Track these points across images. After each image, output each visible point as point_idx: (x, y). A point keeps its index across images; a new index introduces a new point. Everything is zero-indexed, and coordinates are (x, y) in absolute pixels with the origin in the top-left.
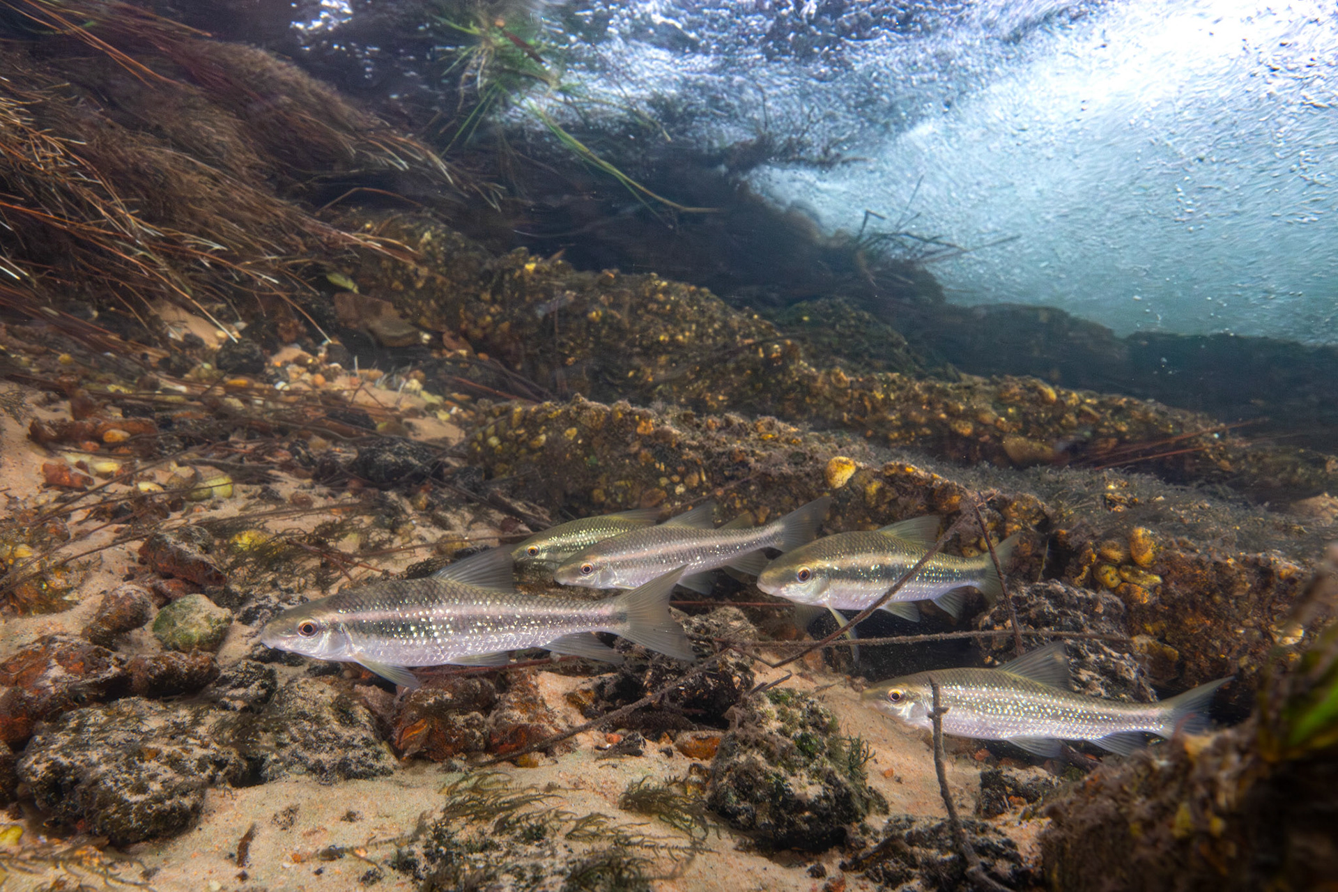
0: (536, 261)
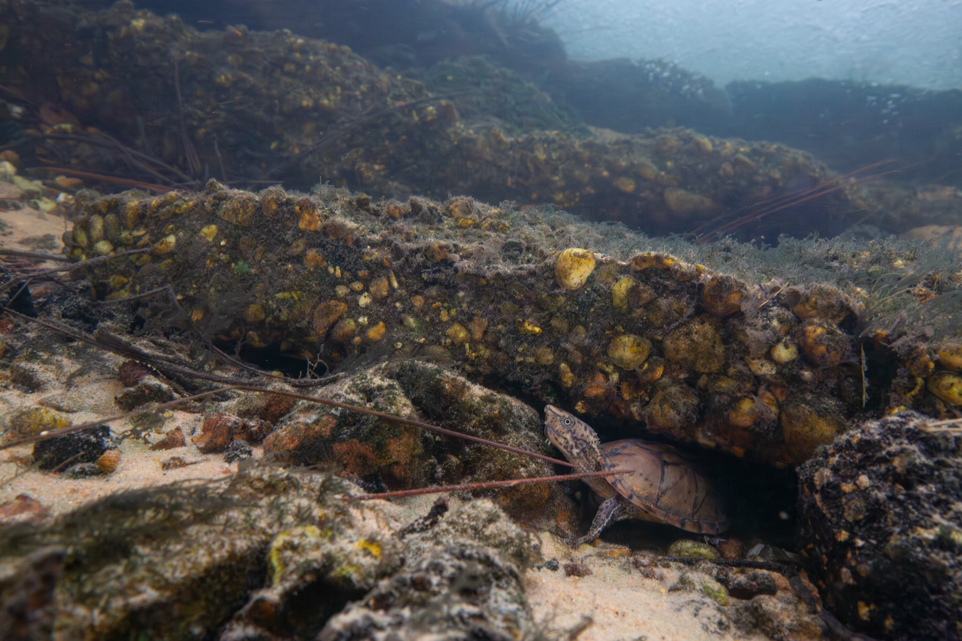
0: (144, 16)
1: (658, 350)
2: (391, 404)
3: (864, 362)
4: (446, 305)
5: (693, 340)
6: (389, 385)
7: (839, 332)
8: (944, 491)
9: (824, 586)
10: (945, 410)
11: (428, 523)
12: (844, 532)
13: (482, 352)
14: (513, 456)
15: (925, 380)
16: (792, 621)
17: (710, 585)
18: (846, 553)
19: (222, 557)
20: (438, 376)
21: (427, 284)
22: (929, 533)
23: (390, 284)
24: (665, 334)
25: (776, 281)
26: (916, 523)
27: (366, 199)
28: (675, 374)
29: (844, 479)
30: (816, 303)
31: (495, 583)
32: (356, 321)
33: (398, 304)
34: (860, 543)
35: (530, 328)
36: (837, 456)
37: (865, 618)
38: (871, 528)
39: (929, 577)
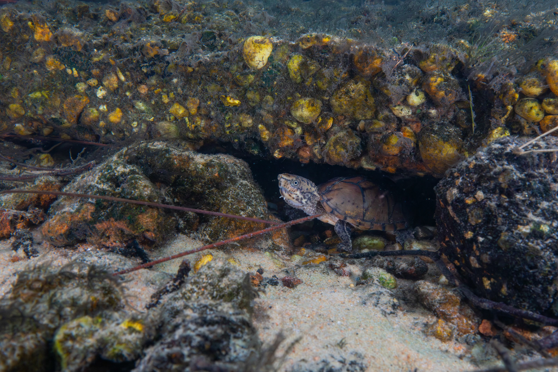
1: (328, 107)
2: (135, 188)
3: (471, 99)
4: (165, 90)
5: (351, 97)
6: (131, 170)
7: (452, 78)
8: (534, 195)
9: (458, 264)
10: (528, 126)
11: (176, 284)
12: (469, 232)
13: (199, 123)
14: (234, 205)
15: (513, 106)
16: (440, 297)
17: (383, 276)
18: (473, 246)
19: (14, 361)
20: (167, 155)
21: (148, 75)
22: (527, 229)
23: (118, 79)
24: (331, 95)
25: (405, 44)
26: (517, 223)
27: (85, 7)
28: (341, 123)
29: (467, 195)
30: (434, 59)
31: (232, 335)
32: (98, 110)
33: (128, 94)
34: (481, 239)
35: (231, 101)
36: (461, 178)
37: (488, 287)
38: (488, 227)
39: (528, 259)
